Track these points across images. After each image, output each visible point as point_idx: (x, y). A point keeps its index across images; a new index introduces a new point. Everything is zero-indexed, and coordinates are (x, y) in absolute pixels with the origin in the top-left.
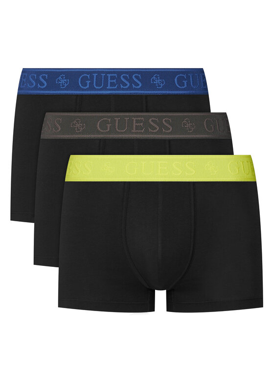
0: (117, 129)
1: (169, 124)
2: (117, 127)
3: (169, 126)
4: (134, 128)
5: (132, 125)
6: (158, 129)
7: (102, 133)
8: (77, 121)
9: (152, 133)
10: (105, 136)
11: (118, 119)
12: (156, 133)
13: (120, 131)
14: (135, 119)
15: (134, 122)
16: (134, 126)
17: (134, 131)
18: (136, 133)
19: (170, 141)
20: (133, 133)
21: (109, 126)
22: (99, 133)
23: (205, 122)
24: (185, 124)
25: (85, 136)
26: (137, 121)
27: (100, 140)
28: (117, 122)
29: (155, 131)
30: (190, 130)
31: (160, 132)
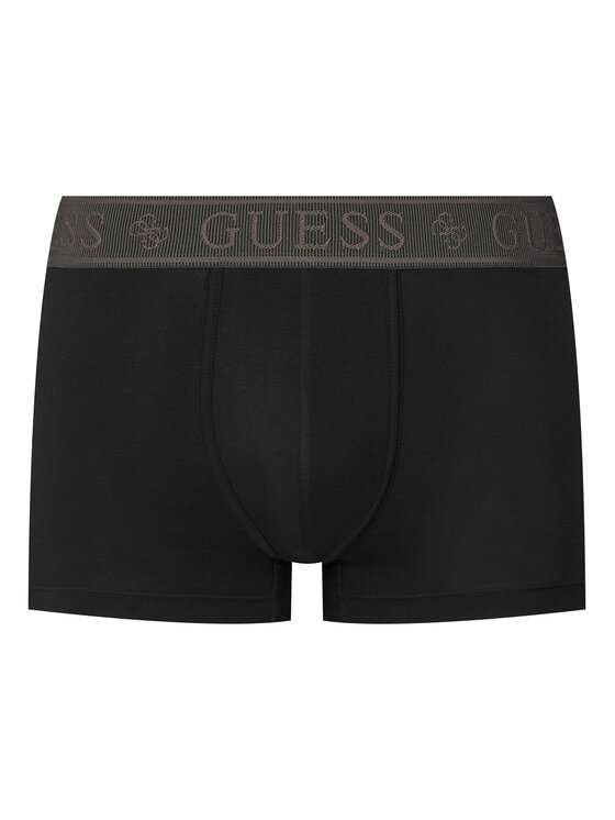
0: (255, 242)
1: (398, 227)
2: (254, 235)
3: (396, 233)
4: (302, 240)
5: (297, 231)
6: (366, 241)
7: (214, 253)
8: (148, 219)
9: (352, 253)
10: (223, 259)
11: (258, 213)
12: (360, 253)
13: (261, 246)
14: (303, 214)
15: (302, 221)
16: (302, 233)
17: (301, 245)
18: (307, 252)
19: (398, 273)
20: (298, 252)
21: (233, 232)
22: (204, 250)
23: (494, 222)
24: (439, 229)
25: (169, 260)
26: (310, 220)
27: (209, 270)
28: (255, 221)
29: (357, 247)
30: (453, 243)
31: (372, 249)
